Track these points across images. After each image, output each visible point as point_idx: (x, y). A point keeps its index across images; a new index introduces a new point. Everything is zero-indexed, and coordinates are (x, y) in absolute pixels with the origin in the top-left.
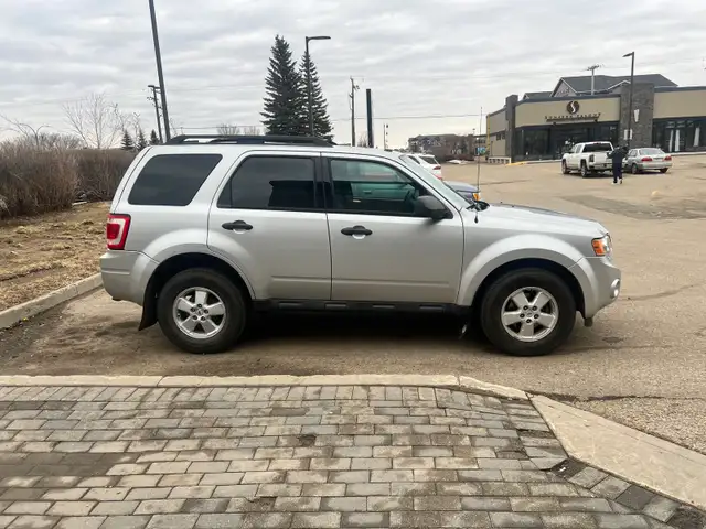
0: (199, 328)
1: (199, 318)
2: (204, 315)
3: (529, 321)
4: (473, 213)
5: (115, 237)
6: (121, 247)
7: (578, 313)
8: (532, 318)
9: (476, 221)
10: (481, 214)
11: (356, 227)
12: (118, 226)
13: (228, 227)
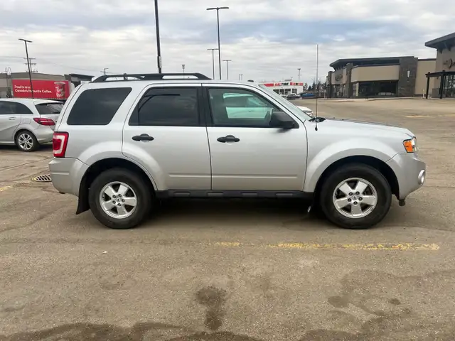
0: (114, 210)
1: (117, 203)
2: (121, 203)
3: (355, 203)
4: (314, 124)
5: (59, 149)
6: (62, 155)
7: (393, 195)
8: (358, 201)
9: (316, 129)
10: (320, 125)
11: (228, 136)
12: (60, 140)
13: (137, 139)
